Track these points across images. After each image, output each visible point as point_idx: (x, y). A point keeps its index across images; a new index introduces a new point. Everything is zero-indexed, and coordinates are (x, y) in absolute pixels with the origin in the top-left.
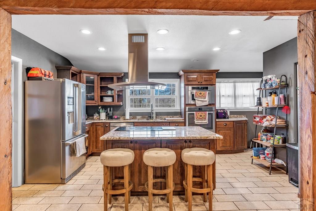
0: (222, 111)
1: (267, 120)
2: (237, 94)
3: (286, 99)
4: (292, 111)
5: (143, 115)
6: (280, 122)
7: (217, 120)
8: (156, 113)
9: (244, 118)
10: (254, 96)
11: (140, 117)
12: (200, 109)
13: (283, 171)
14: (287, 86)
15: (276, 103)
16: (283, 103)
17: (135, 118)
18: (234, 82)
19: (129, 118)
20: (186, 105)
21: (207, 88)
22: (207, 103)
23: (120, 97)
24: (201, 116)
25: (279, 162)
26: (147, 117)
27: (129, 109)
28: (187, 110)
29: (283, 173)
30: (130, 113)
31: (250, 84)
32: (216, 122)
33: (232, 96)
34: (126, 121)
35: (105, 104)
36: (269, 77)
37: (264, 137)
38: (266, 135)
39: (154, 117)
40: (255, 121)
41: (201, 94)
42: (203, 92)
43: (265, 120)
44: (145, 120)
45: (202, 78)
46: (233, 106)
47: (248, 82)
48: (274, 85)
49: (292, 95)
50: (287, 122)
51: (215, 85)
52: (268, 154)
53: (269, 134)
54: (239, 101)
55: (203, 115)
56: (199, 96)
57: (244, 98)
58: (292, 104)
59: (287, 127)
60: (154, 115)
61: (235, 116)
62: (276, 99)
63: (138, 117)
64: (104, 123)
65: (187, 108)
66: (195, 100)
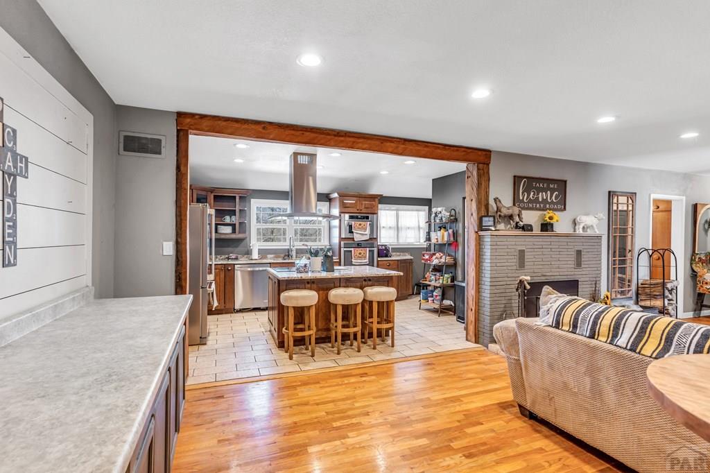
0: (383, 247)
1: (437, 258)
2: (399, 225)
3: (455, 234)
4: (460, 248)
5: (276, 252)
6: (449, 260)
7: (379, 259)
8: (297, 249)
9: (408, 257)
10: (419, 228)
11: (272, 256)
12: (359, 245)
13: (451, 313)
14: (456, 220)
15: (446, 239)
16: (452, 239)
17: (266, 258)
18: (397, 210)
19: (257, 258)
20: (341, 239)
21: (367, 218)
22: (367, 237)
23: (243, 227)
24: (360, 254)
25: (447, 302)
26: (283, 255)
27: (256, 245)
28: (342, 246)
29: (451, 315)
30: (259, 249)
31: (415, 213)
32: (378, 261)
33: (394, 228)
34: (254, 262)
35: (223, 237)
36: (439, 209)
37: (433, 277)
38: (435, 275)
39: (294, 256)
40: (424, 259)
41: (360, 225)
42: (363, 223)
43: (434, 257)
44: (280, 261)
45: (362, 204)
46: (396, 241)
47: (412, 210)
48: (444, 219)
49: (460, 231)
50: (455, 259)
51: (377, 213)
52: (436, 296)
53: (438, 274)
54: (402, 234)
55: (362, 252)
56: (359, 228)
57: (408, 231)
58: (460, 240)
59: (455, 265)
60: (294, 253)
61: (398, 253)
62: (446, 234)
63: (269, 256)
64: (225, 264)
65: (342, 243)
66: (352, 232)
